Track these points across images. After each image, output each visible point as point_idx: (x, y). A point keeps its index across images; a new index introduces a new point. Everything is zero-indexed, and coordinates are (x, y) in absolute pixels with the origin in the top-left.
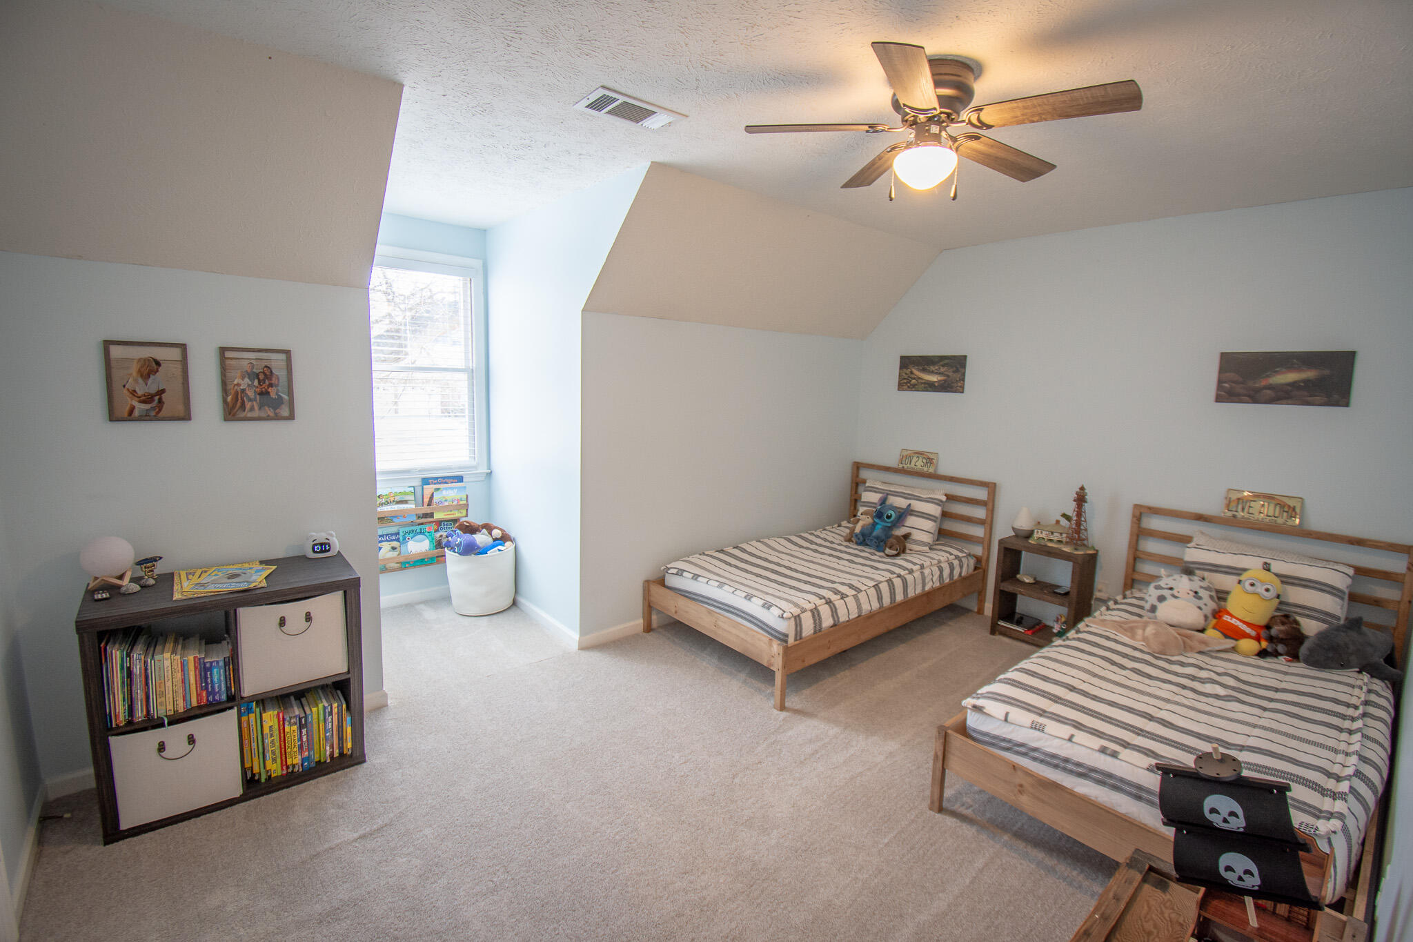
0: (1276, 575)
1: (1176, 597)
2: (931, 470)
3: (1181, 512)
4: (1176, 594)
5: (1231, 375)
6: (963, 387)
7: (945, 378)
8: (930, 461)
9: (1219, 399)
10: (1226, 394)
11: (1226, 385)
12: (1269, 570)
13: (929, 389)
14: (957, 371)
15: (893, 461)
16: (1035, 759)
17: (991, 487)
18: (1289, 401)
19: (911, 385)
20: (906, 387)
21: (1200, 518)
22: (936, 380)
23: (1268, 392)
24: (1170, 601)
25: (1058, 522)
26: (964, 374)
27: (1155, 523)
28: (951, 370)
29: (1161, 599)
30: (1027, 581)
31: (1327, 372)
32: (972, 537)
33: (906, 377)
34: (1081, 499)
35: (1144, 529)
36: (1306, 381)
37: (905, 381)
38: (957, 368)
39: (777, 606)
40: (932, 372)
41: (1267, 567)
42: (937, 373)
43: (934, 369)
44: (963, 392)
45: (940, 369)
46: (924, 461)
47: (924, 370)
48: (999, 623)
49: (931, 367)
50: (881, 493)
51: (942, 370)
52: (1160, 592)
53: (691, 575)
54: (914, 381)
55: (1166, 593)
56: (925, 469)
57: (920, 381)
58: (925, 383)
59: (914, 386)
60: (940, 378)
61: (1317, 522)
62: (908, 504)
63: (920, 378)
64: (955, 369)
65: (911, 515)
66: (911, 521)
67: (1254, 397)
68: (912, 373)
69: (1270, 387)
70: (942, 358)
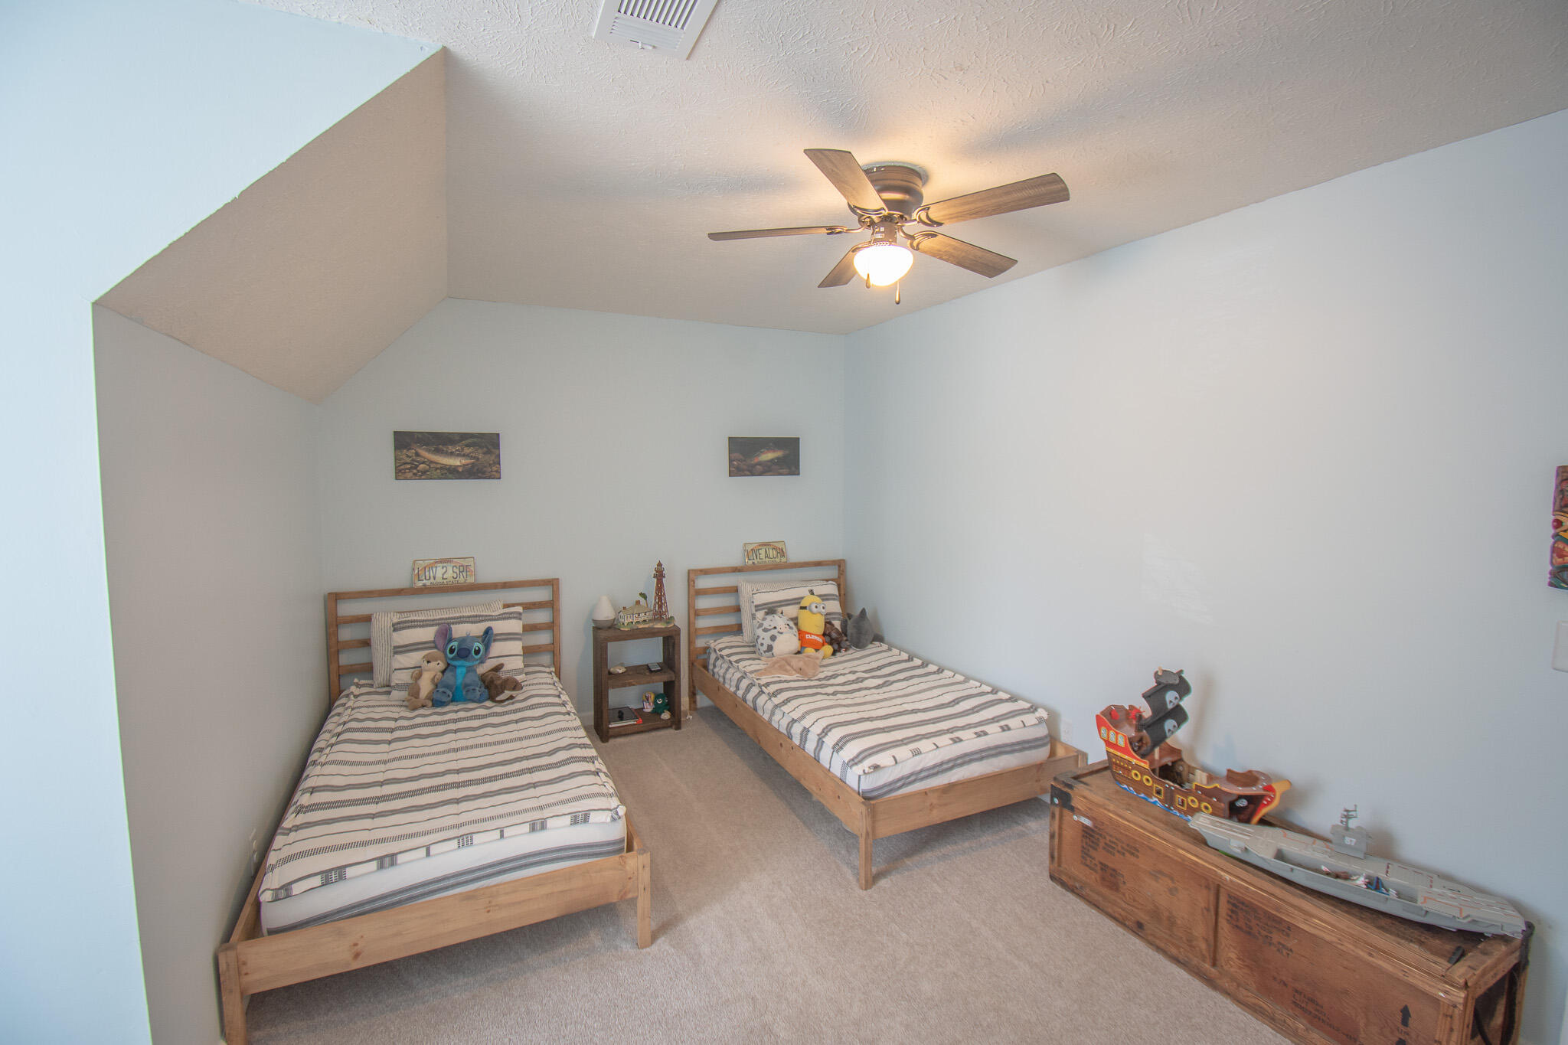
0: (819, 596)
1: (782, 633)
2: (471, 580)
3: (723, 568)
4: (781, 631)
5: (736, 455)
6: (498, 472)
7: (469, 461)
8: (464, 569)
9: (731, 474)
10: (736, 470)
11: (735, 463)
12: (813, 594)
13: (450, 476)
14: (489, 452)
15: (401, 580)
16: (922, 779)
17: (553, 584)
18: (771, 473)
19: (418, 471)
20: (411, 474)
21: (736, 570)
22: (458, 463)
23: (758, 467)
24: (780, 638)
25: (638, 602)
26: (499, 456)
27: (703, 583)
28: (480, 451)
29: (773, 638)
30: (621, 671)
31: (787, 452)
32: (539, 647)
33: (409, 460)
34: (660, 575)
35: (700, 589)
36: (778, 458)
37: (409, 466)
38: (488, 448)
39: (595, 810)
40: (452, 454)
41: (812, 592)
42: (458, 455)
43: (454, 450)
44: (500, 478)
45: (463, 449)
46: (455, 570)
47: (438, 451)
48: (610, 726)
49: (450, 447)
50: (432, 625)
51: (467, 451)
52: (770, 634)
53: (374, 865)
54: (422, 466)
55: (774, 632)
56: (461, 580)
57: (432, 466)
58: (441, 468)
59: (424, 472)
60: (464, 461)
61: (794, 556)
62: (484, 629)
63: (432, 462)
64: (485, 449)
65: (495, 641)
66: (497, 648)
67: (752, 471)
68: (417, 455)
69: (760, 464)
70: (464, 436)
